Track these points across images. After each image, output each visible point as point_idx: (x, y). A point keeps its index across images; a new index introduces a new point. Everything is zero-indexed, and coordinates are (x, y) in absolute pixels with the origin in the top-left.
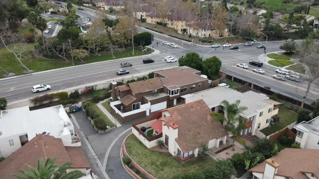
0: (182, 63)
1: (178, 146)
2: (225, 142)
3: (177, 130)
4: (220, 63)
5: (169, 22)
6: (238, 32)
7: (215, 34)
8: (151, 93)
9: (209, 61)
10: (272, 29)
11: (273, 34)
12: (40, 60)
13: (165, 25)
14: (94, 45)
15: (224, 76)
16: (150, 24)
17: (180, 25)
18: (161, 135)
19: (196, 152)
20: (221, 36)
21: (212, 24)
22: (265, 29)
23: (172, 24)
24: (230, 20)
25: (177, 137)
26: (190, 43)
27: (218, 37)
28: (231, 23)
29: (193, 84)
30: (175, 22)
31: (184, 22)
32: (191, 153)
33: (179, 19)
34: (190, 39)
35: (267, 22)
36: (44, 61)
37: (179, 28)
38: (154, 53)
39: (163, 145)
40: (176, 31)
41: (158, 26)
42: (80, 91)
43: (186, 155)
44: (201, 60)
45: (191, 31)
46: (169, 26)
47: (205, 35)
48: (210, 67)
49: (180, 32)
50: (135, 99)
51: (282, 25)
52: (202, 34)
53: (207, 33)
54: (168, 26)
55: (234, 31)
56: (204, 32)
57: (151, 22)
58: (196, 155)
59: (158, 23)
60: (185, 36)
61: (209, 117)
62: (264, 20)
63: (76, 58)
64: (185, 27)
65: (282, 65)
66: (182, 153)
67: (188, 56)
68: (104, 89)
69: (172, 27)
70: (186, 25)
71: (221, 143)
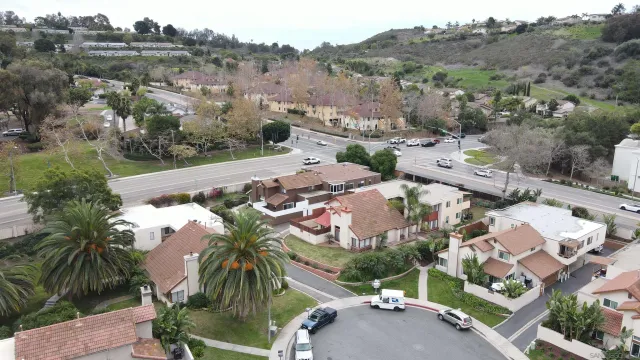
0: (341, 158)
1: (352, 235)
2: (406, 236)
3: (350, 215)
4: (395, 158)
5: (309, 110)
6: (421, 123)
7: (384, 125)
8: (306, 190)
9: (378, 155)
10: (470, 116)
11: (472, 125)
12: (122, 163)
13: (303, 114)
14: (203, 140)
15: (401, 174)
16: (276, 113)
17: (327, 114)
18: (329, 229)
19: (374, 244)
20: (395, 128)
21: (379, 110)
22: (461, 117)
23: (314, 112)
24: (407, 105)
25: (350, 223)
26: (346, 139)
27: (390, 130)
28: (409, 110)
29: (361, 180)
30: (319, 109)
31: (334, 108)
32: (367, 243)
33: (326, 103)
34: (345, 134)
35: (463, 107)
36: (127, 163)
37: (328, 117)
38: (293, 153)
39: (333, 240)
40: (322, 123)
41: (291, 115)
42: (205, 194)
43: (362, 245)
44: (368, 155)
45: (346, 121)
46: (310, 114)
47: (368, 126)
48: (382, 164)
49: (328, 123)
50: (287, 197)
51: (485, 111)
52: (364, 124)
53: (373, 123)
54: (308, 115)
55: (413, 120)
56: (367, 123)
57: (277, 110)
58: (374, 247)
59: (290, 111)
60: (337, 129)
61: (386, 208)
62: (458, 104)
63: (179, 158)
64: (335, 116)
65: (484, 163)
66: (357, 242)
67: (349, 149)
68: (236, 193)
69: (316, 116)
70: (338, 113)
71: (402, 237)
